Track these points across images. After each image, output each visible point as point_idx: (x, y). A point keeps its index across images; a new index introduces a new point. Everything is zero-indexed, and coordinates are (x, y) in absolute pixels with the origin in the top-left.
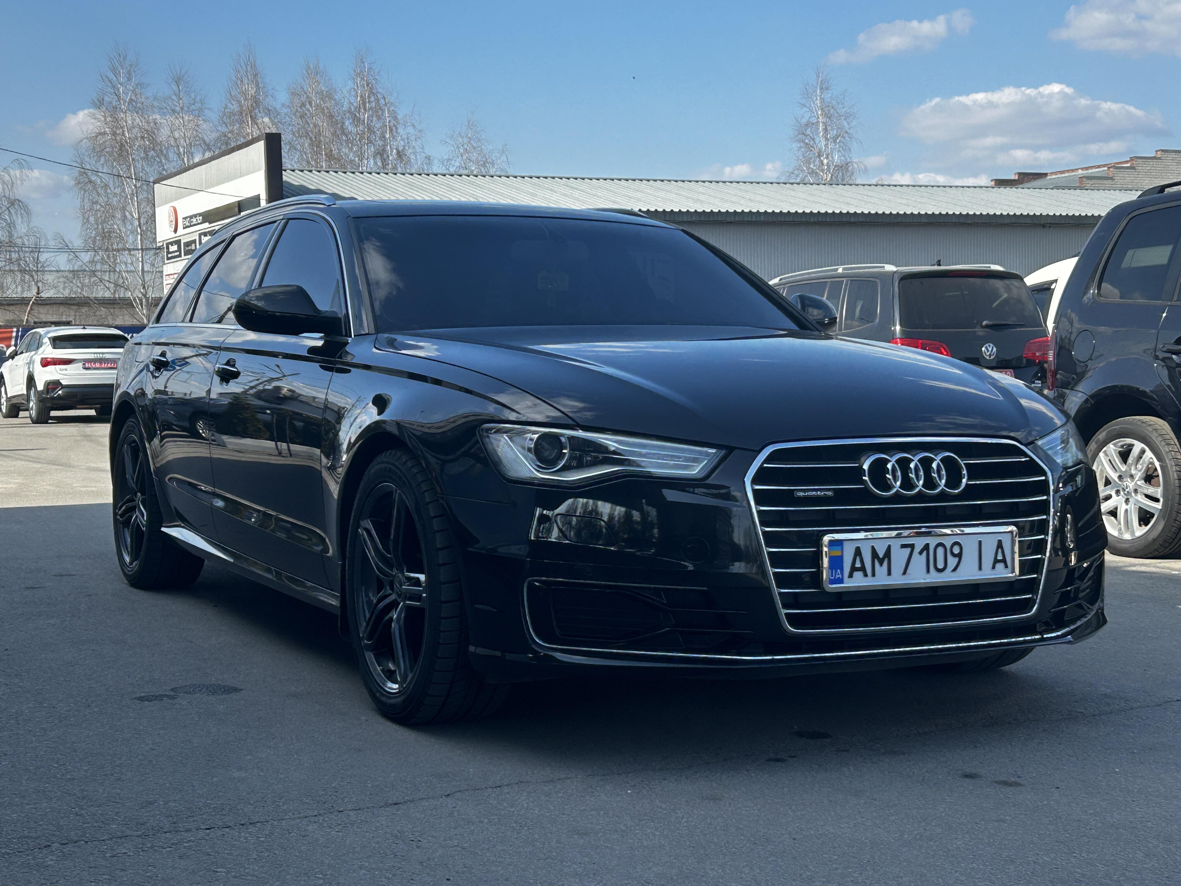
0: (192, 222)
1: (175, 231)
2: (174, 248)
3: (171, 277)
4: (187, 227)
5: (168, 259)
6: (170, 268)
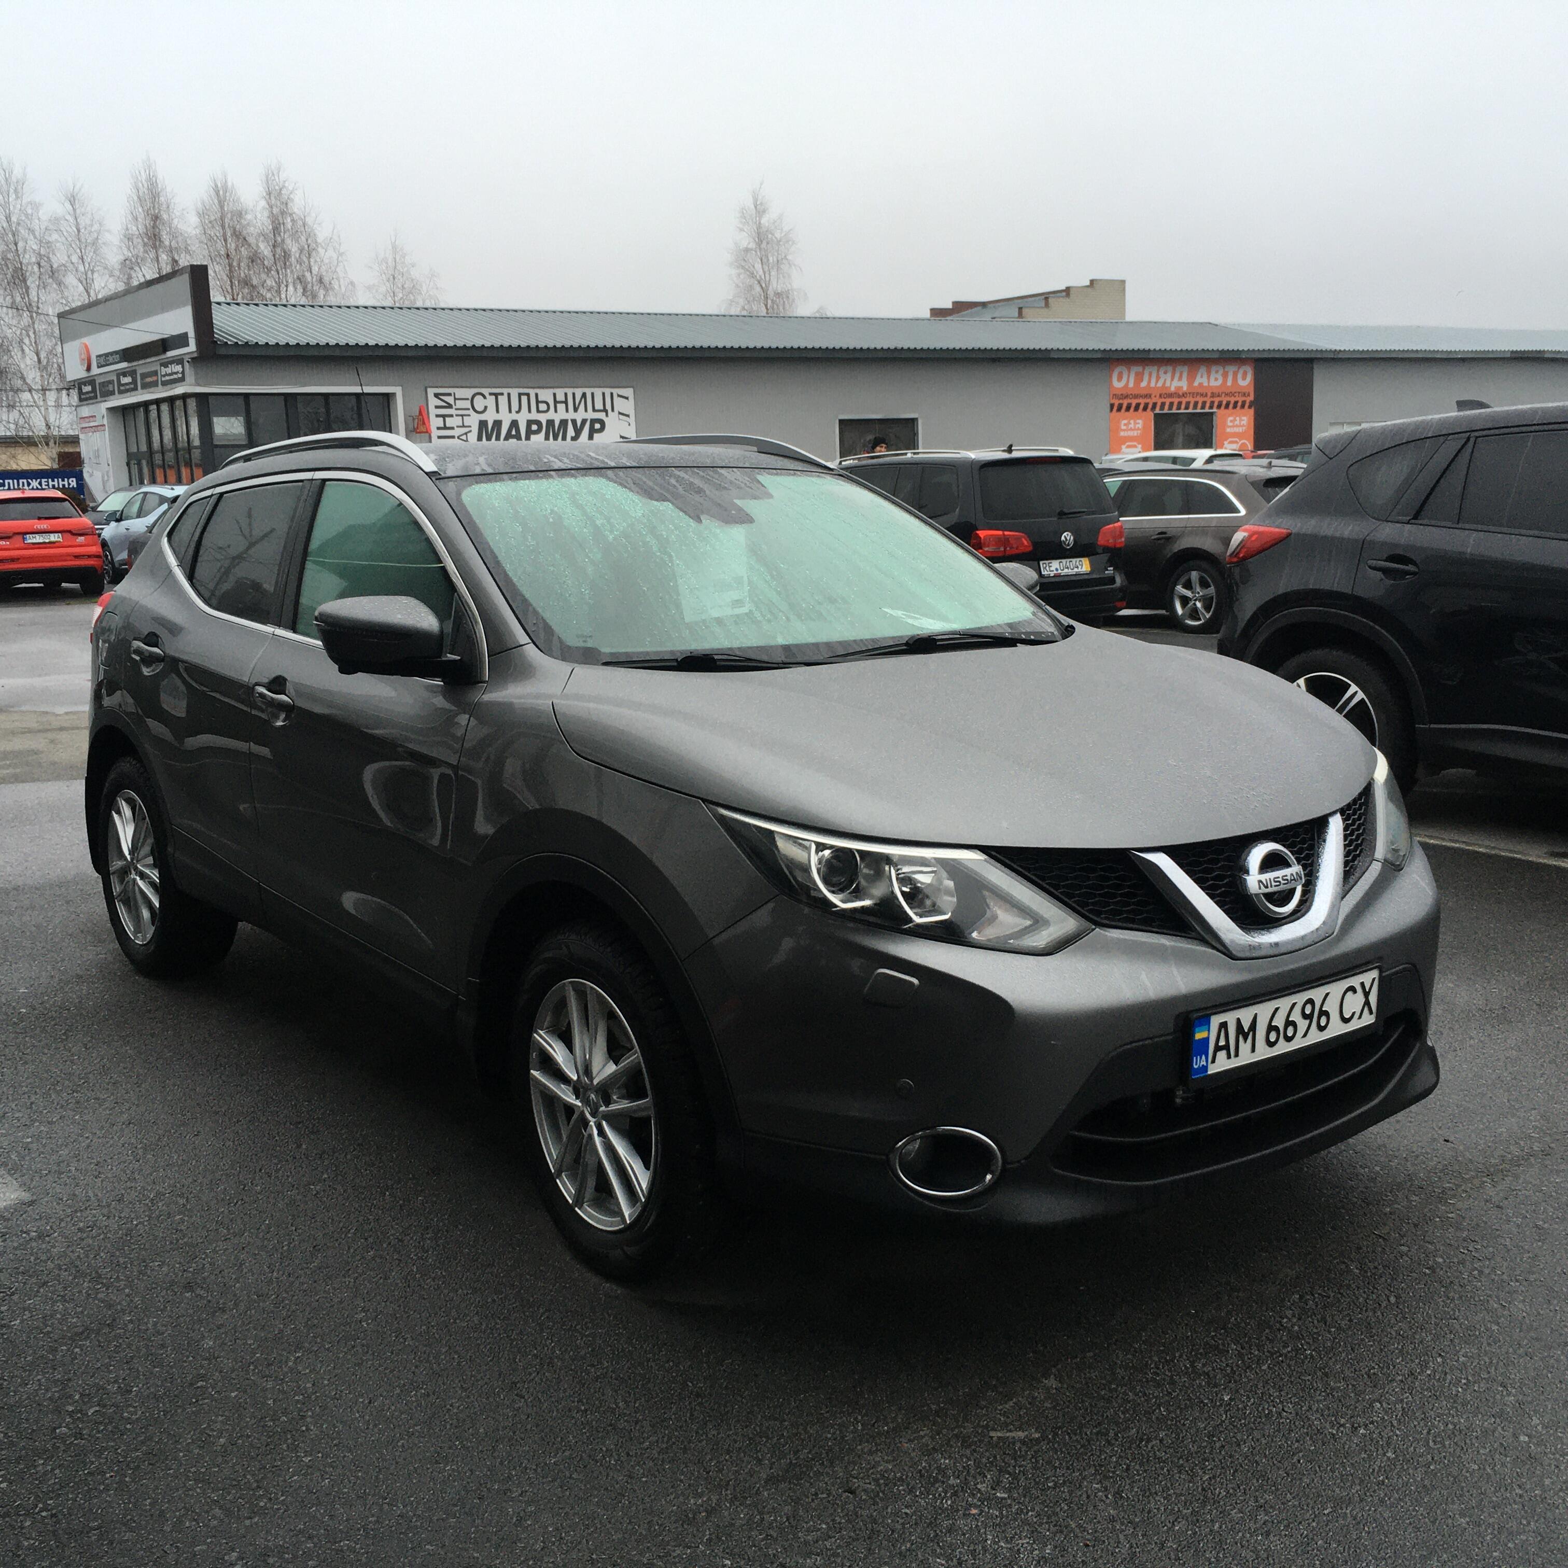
0: (108, 360)
1: (89, 369)
2: (88, 388)
3: (87, 420)
4: (102, 366)
5: (81, 400)
6: (85, 411)
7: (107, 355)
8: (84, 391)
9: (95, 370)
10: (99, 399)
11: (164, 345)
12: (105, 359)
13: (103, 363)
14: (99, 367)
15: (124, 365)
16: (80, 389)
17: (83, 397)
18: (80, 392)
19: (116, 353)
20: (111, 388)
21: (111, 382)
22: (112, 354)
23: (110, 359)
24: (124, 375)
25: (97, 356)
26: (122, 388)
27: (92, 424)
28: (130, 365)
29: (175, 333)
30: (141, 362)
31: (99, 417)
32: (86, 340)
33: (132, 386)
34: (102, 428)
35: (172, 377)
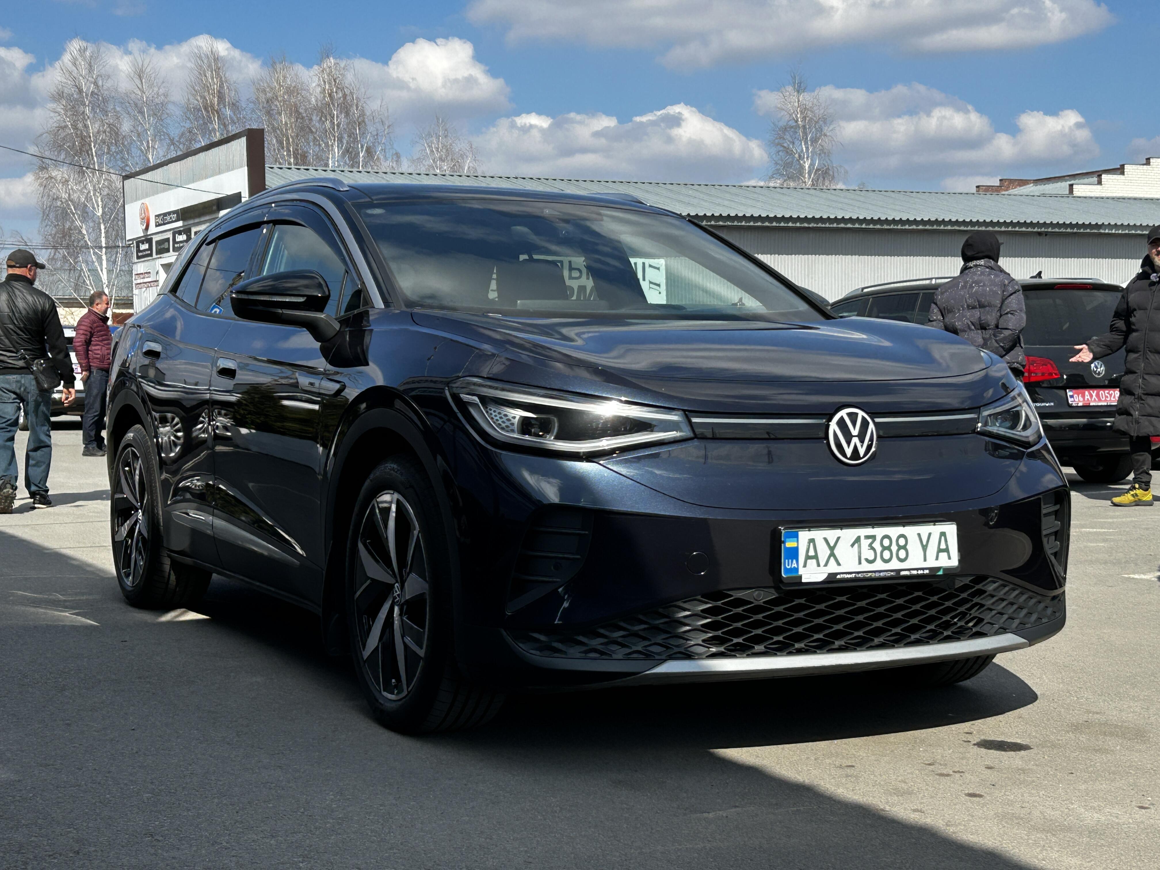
0: (166, 219)
1: (147, 228)
2: (144, 247)
3: (142, 276)
4: (160, 225)
5: (138, 257)
6: (140, 267)
7: (165, 215)
8: (141, 249)
9: (153, 229)
10: (154, 256)
11: (220, 204)
12: (163, 218)
13: (161, 222)
14: (157, 226)
15: (180, 224)
16: (138, 247)
17: (140, 254)
18: (138, 251)
19: (174, 212)
20: (167, 247)
21: (168, 240)
22: (169, 213)
23: (168, 218)
24: (180, 233)
25: (156, 216)
26: (176, 245)
27: (146, 280)
28: (186, 223)
29: (229, 194)
30: (197, 220)
31: (153, 274)
32: (147, 201)
34: (156, 284)
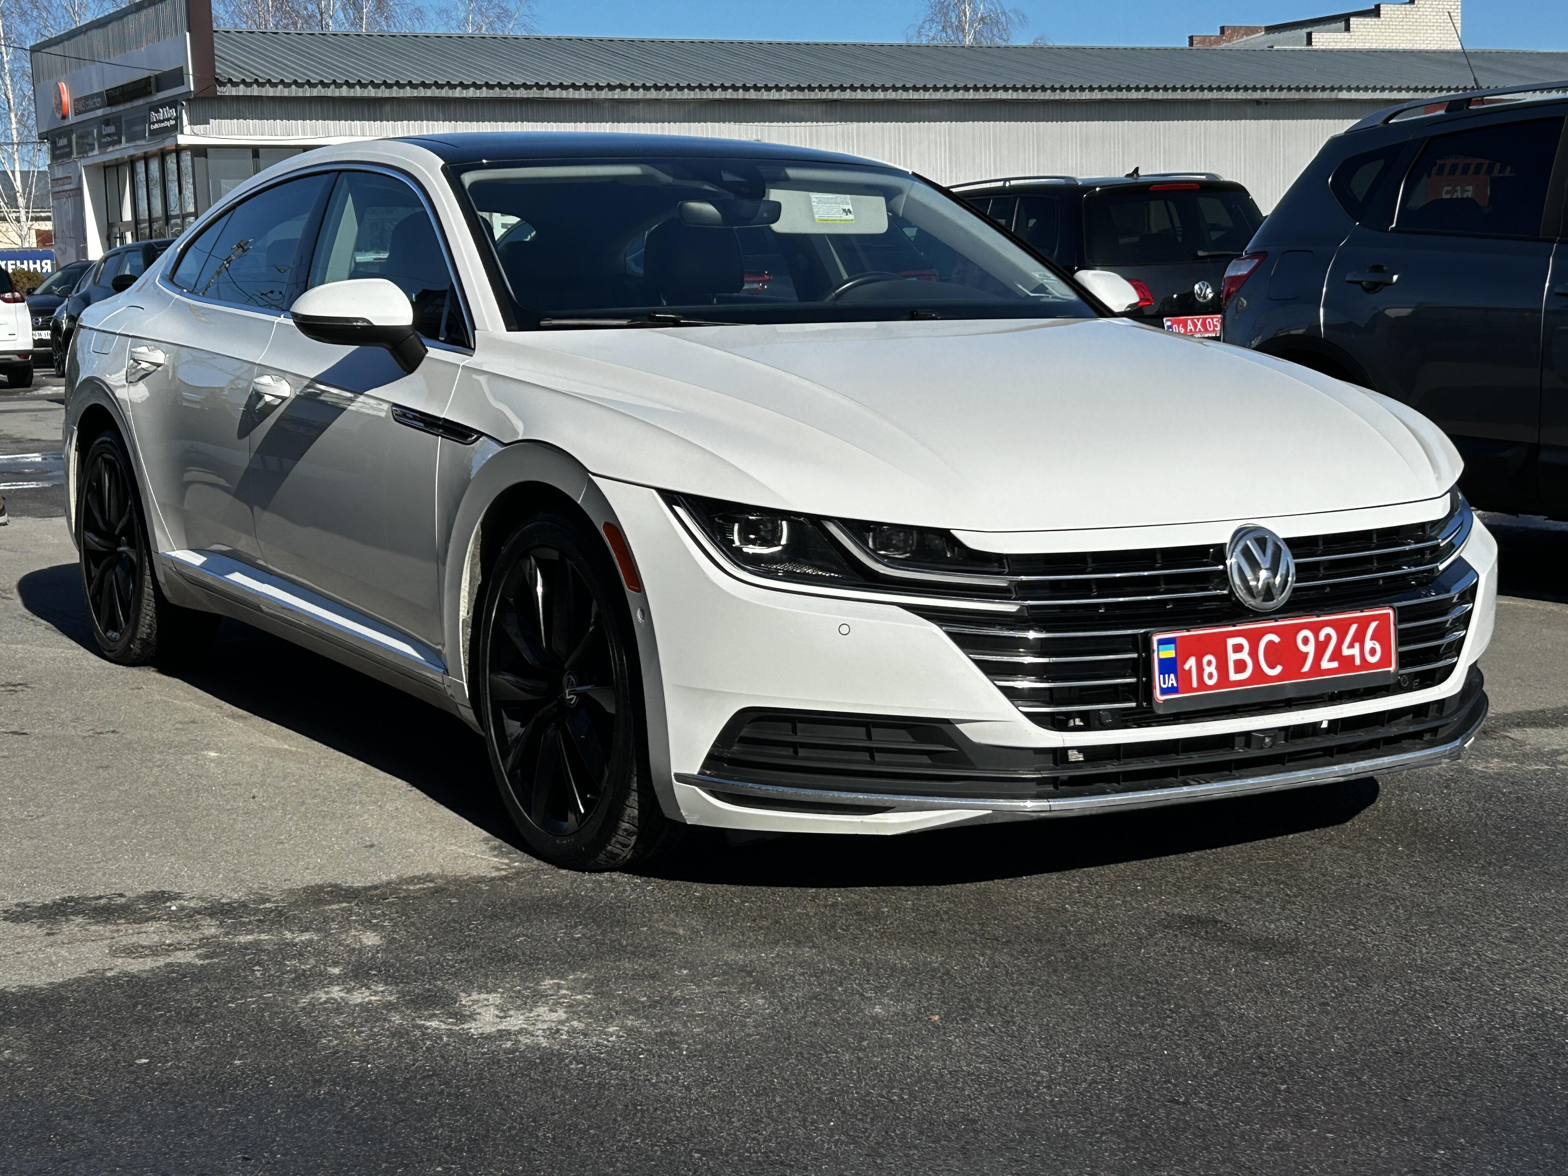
0: (88, 105)
1: (63, 117)
2: (63, 141)
3: (61, 182)
4: (80, 113)
5: (54, 157)
6: (59, 171)
7: (87, 98)
8: (58, 145)
9: (71, 119)
10: (75, 155)
11: (156, 83)
12: (85, 104)
13: (81, 108)
16: (53, 143)
17: (58, 152)
18: (54, 148)
19: (98, 95)
20: (90, 141)
21: (90, 133)
22: (92, 96)
23: (90, 102)
24: (107, 123)
26: (103, 140)
27: (66, 187)
29: (166, 70)
30: (128, 106)
31: (74, 178)
33: (116, 138)
35: (162, 125)
